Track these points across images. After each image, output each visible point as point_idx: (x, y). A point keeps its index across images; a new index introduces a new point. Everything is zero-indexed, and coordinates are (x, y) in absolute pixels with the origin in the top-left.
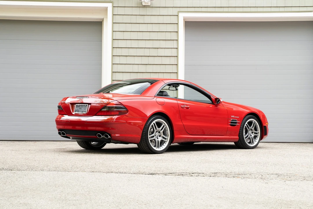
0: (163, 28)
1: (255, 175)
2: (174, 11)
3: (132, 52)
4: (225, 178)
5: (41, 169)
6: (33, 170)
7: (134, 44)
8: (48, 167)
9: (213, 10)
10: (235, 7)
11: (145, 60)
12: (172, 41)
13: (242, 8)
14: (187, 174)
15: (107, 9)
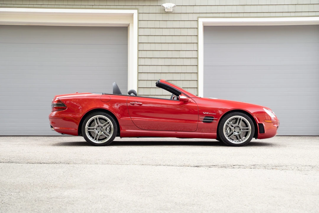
0: (184, 32)
1: (291, 166)
2: (195, 17)
3: (157, 54)
4: (265, 169)
5: (95, 162)
6: (88, 163)
7: (158, 47)
8: (101, 160)
9: (230, 15)
10: (250, 13)
11: (168, 62)
12: (193, 44)
13: (256, 13)
14: (229, 166)
15: (133, 15)
